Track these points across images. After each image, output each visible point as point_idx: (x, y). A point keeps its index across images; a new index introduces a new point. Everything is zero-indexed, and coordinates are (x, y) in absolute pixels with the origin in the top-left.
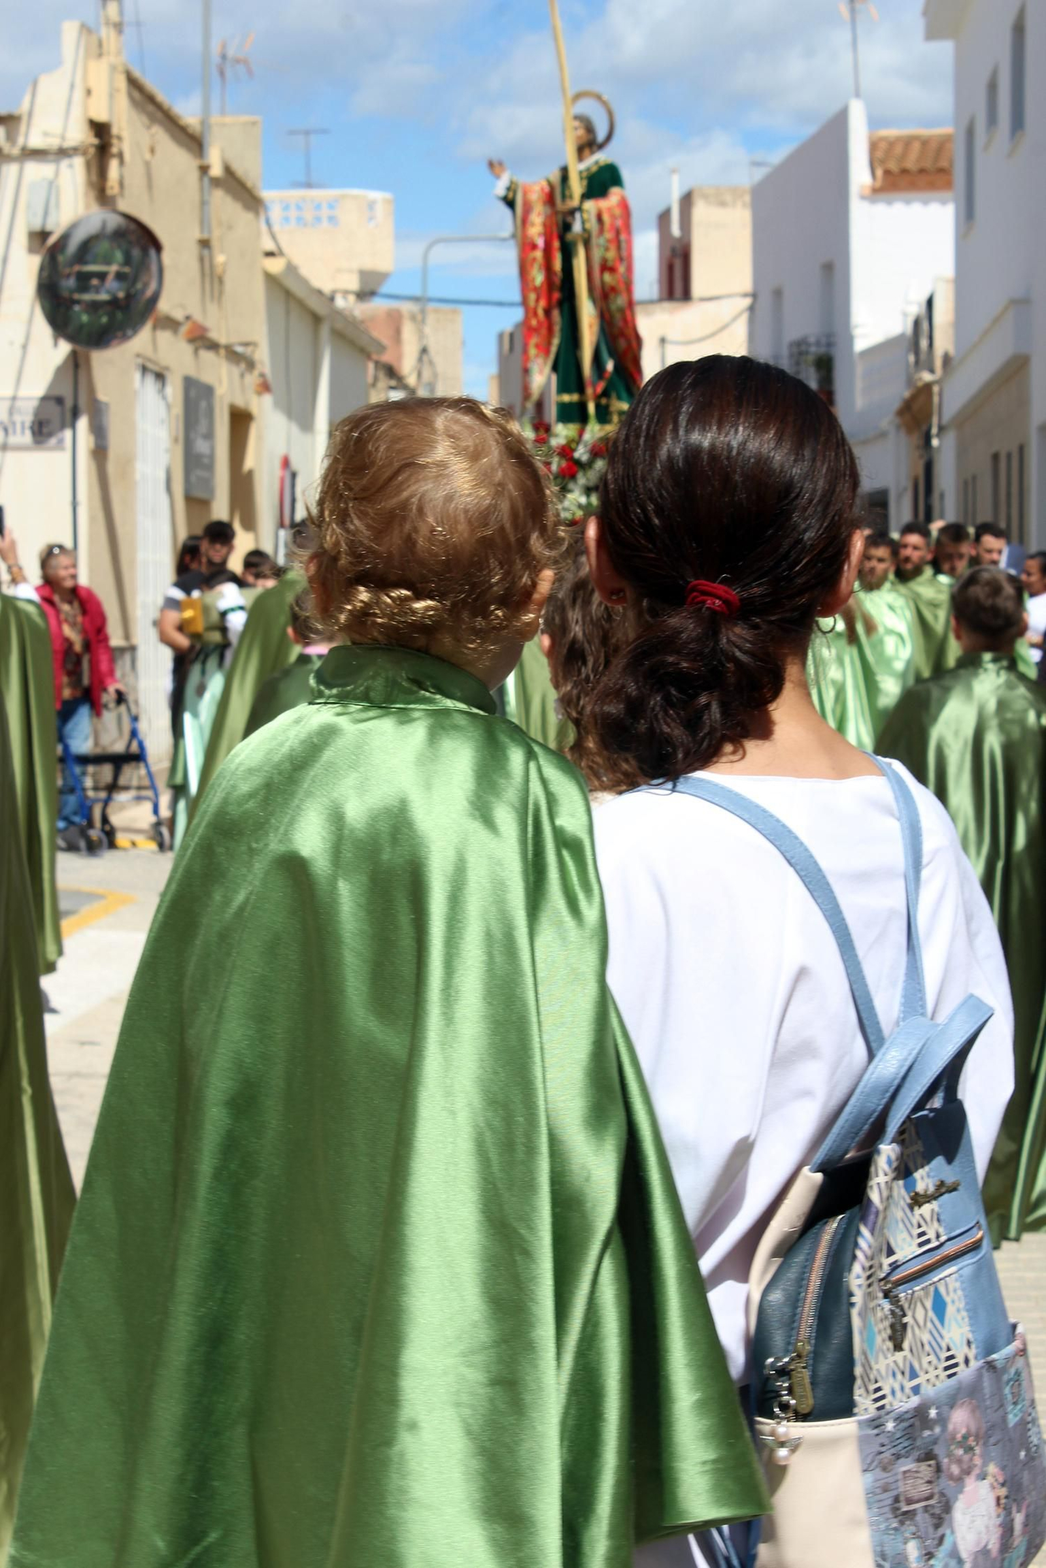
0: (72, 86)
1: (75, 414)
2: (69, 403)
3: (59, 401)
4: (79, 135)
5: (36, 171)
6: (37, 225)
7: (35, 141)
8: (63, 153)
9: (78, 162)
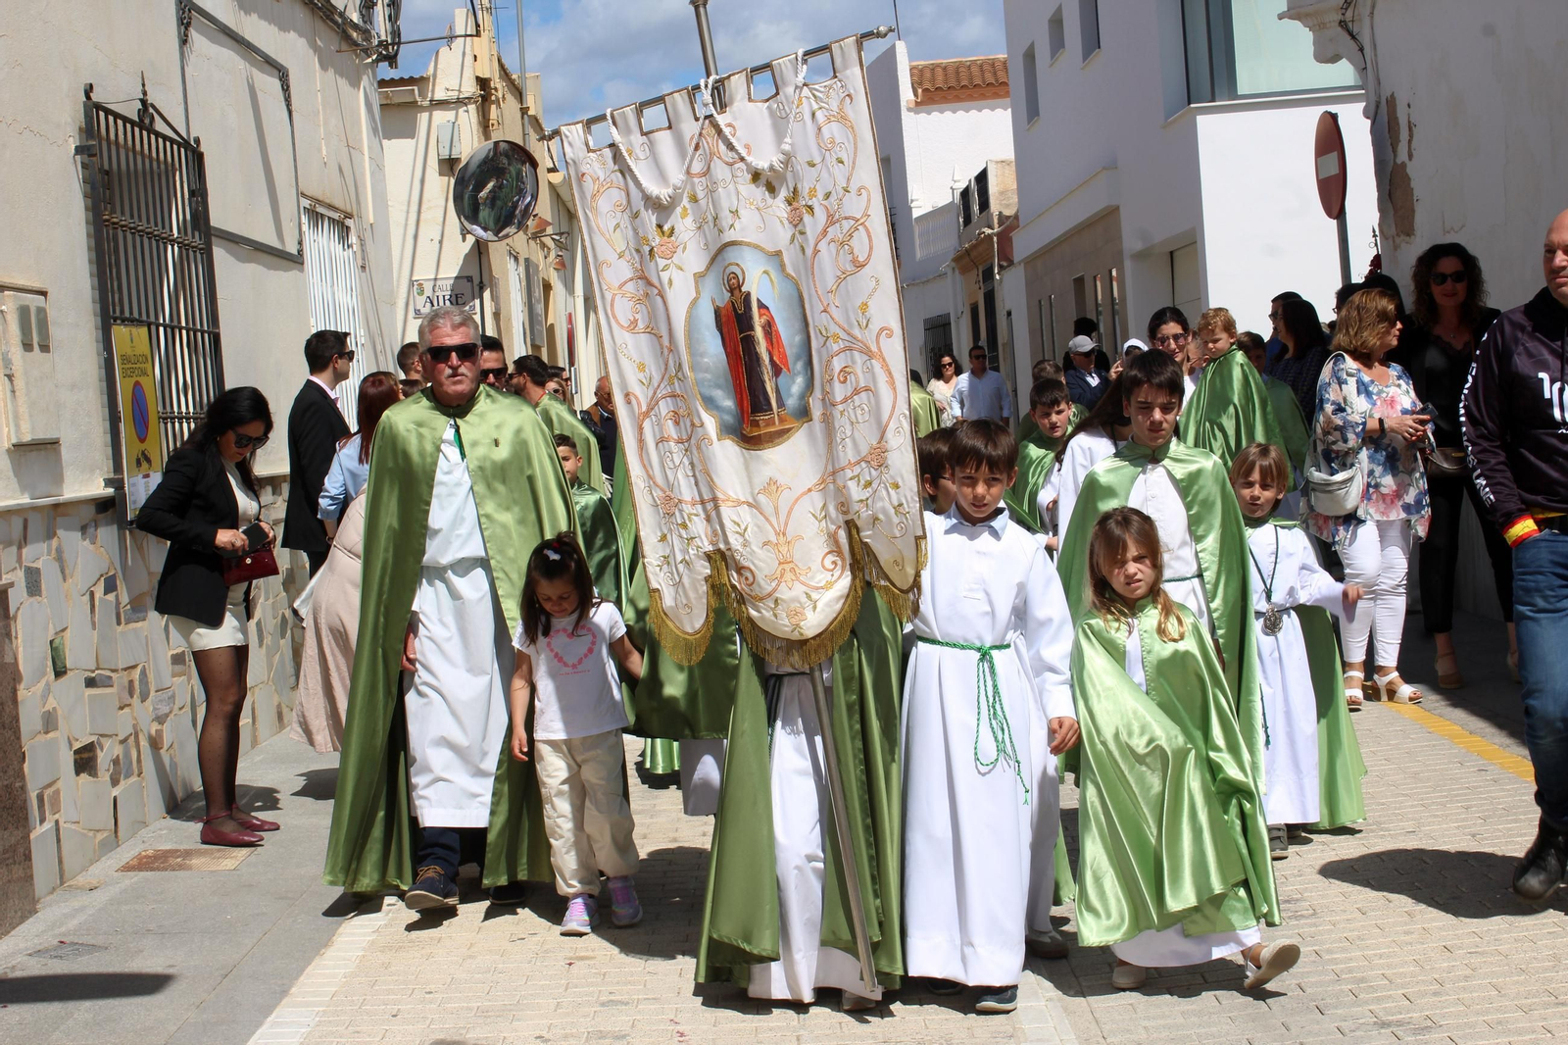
0: (464, 54)
1: (482, 289)
2: (476, 281)
3: (470, 279)
4: (470, 88)
5: (441, 117)
6: (445, 154)
7: (440, 95)
8: (461, 102)
9: (472, 108)
